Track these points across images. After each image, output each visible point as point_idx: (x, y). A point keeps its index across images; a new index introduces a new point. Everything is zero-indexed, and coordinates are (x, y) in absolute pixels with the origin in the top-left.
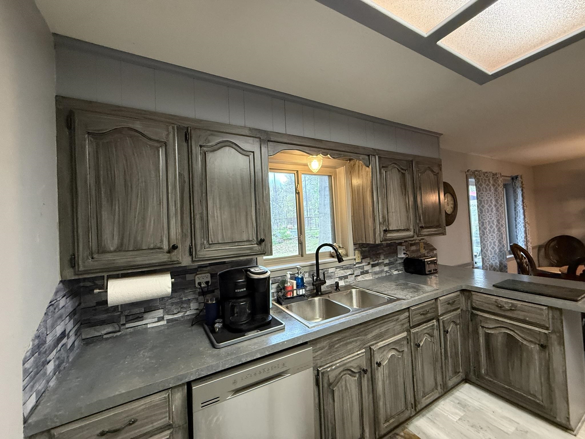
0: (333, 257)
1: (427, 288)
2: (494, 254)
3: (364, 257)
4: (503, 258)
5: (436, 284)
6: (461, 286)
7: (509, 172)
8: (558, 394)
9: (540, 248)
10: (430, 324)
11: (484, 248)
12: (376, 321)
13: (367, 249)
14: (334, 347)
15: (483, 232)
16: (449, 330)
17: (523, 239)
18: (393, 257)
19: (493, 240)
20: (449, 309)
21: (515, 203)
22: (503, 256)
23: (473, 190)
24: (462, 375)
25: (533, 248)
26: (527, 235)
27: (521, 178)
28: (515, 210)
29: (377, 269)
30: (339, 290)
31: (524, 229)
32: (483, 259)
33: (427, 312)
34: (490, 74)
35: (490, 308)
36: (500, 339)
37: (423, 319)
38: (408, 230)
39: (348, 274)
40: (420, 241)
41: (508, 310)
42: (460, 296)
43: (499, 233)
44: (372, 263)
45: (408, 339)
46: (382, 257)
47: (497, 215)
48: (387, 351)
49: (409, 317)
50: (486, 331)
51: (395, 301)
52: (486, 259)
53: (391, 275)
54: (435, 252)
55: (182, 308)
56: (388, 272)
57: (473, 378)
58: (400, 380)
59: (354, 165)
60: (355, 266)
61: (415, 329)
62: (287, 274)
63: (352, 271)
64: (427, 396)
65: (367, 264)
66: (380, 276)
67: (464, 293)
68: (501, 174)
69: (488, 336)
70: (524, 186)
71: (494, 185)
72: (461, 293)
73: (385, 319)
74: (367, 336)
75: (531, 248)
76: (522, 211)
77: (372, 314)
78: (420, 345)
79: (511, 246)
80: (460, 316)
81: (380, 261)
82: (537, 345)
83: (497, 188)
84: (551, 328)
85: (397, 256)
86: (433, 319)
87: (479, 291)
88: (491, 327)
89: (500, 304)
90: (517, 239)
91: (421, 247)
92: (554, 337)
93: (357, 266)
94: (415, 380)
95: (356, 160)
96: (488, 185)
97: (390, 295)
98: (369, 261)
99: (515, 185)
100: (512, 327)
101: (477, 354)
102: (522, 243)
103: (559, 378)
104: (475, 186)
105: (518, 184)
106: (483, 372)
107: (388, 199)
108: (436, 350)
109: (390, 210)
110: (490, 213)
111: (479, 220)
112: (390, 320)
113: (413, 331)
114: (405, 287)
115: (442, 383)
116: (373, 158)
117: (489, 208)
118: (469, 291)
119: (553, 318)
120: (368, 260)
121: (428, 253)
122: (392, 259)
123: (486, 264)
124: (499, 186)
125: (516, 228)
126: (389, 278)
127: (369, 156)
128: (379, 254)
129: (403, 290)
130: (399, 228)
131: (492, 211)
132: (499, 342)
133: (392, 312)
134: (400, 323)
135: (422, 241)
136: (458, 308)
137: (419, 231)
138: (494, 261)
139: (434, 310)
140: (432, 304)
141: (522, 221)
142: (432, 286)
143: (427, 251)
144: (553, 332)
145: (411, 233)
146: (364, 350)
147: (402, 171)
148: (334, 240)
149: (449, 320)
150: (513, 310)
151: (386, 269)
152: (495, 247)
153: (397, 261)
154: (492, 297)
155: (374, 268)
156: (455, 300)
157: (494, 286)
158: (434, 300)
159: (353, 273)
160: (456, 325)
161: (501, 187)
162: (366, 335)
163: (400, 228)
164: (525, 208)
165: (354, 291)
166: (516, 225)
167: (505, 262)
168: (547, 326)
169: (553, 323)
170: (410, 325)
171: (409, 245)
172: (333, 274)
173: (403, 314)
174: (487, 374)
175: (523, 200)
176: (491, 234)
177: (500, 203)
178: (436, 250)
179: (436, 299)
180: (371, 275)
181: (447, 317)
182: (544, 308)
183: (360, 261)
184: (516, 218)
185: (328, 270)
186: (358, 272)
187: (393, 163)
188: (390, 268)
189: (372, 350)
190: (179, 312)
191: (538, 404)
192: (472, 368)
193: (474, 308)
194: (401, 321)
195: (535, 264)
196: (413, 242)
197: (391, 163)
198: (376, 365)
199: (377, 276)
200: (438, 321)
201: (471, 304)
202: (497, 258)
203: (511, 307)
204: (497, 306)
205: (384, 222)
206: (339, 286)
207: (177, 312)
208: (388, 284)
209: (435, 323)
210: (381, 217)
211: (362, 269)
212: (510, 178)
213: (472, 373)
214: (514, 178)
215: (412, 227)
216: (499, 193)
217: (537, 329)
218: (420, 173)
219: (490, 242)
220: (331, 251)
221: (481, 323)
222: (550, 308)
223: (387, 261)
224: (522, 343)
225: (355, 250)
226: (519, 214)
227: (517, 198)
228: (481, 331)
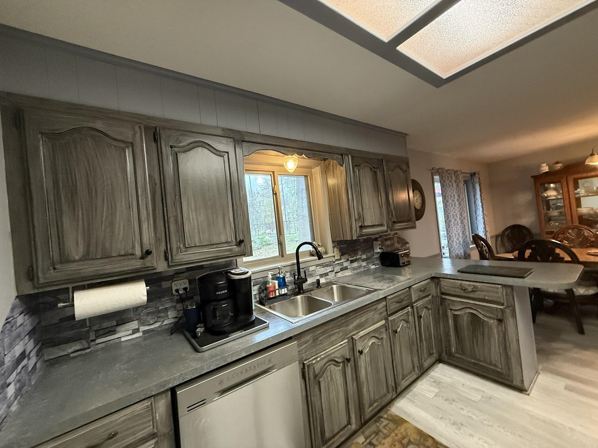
0: (313, 255)
1: (401, 278)
2: (459, 244)
3: (342, 254)
4: (467, 248)
5: (410, 274)
6: (431, 274)
7: (468, 169)
8: (513, 361)
9: (497, 237)
10: (405, 311)
11: (450, 239)
12: (356, 312)
13: (345, 246)
14: (318, 340)
15: (448, 224)
16: (422, 315)
17: (483, 230)
18: (369, 252)
19: (457, 231)
20: (422, 296)
21: (475, 197)
22: (467, 246)
23: (438, 186)
24: (435, 356)
25: (491, 238)
26: (486, 225)
27: (479, 175)
28: (475, 204)
29: (355, 264)
30: (321, 287)
31: (483, 220)
32: (450, 249)
33: (403, 300)
34: (445, 78)
35: (455, 292)
36: (465, 319)
37: (399, 307)
38: (381, 225)
39: (328, 271)
40: (394, 235)
41: (471, 292)
42: (431, 284)
43: (463, 225)
44: (350, 259)
45: (385, 327)
46: (360, 253)
47: (460, 209)
48: (367, 339)
49: (386, 306)
50: (454, 313)
51: (373, 292)
52: (452, 249)
53: (369, 269)
54: (408, 245)
55: (158, 317)
56: (366, 267)
57: (445, 356)
58: (381, 366)
59: (328, 165)
60: (334, 264)
61: (392, 316)
62: (268, 274)
63: (332, 268)
64: (406, 379)
65: (346, 260)
66: (358, 271)
67: (433, 281)
68: (461, 171)
69: (455, 317)
70: (481, 181)
71: (456, 182)
72: (431, 280)
73: (364, 309)
74: (349, 327)
75: (490, 237)
76: (480, 204)
77: (351, 306)
78: (397, 331)
79: (472, 236)
80: (431, 302)
81: (358, 257)
82: (496, 320)
83: (458, 184)
84: (505, 304)
85: (374, 252)
86: (407, 306)
87: (447, 277)
88: (457, 308)
89: (464, 287)
90: (478, 229)
91: (395, 243)
92: (508, 311)
93: (336, 262)
94: (394, 364)
95: (331, 160)
96: (451, 182)
97: (368, 287)
98: (348, 258)
99: (474, 181)
100: (474, 307)
101: (448, 335)
102: (482, 233)
103: (514, 346)
104: (440, 183)
105: (476, 180)
106: (453, 351)
107: (362, 196)
108: (411, 335)
109: (364, 207)
110: (454, 207)
111: (445, 214)
112: (369, 310)
113: (390, 318)
114: (382, 279)
115: (418, 365)
116: (346, 157)
117: (452, 202)
118: (438, 278)
119: (506, 295)
120: (346, 256)
121: (401, 246)
122: (369, 254)
123: (453, 254)
124: (460, 182)
125: (477, 220)
126: (367, 272)
127: (342, 155)
128: (357, 250)
129: (380, 281)
130: (373, 224)
131: (455, 205)
132: (465, 321)
133: (371, 302)
134: (379, 312)
135: (395, 236)
136: (429, 295)
137: (392, 226)
138: (460, 251)
139: (409, 297)
140: (407, 292)
141: (481, 213)
142: (406, 276)
143: (400, 245)
144: (508, 307)
145: (385, 228)
146: (346, 341)
147: (374, 169)
148: (313, 239)
149: (422, 306)
150: (475, 291)
151: (364, 264)
152: (459, 238)
153: (373, 256)
154: (457, 281)
155: (352, 264)
156: (426, 287)
157: (458, 271)
158: (408, 288)
159: (333, 270)
160: (429, 310)
161: (462, 183)
162: (347, 326)
163: (375, 224)
164: (483, 201)
165: (334, 287)
166: (476, 217)
167: (468, 251)
168: (502, 302)
169: (507, 299)
170: (387, 314)
171: (384, 240)
172: (314, 272)
173: (380, 303)
174: (457, 352)
175: (481, 195)
176: (455, 227)
177: (461, 197)
178: (408, 243)
179: (410, 287)
180: (350, 271)
181: (420, 303)
182: (499, 286)
183: (339, 258)
184: (476, 211)
185: (309, 269)
186: (337, 268)
187: (365, 162)
188: (368, 264)
189: (354, 340)
190: (155, 322)
191: (499, 373)
192: (444, 348)
193: (443, 294)
194: (379, 310)
195: (493, 252)
196: (388, 237)
197: (363, 162)
198: (358, 354)
199: (356, 272)
200: (412, 307)
201: (440, 290)
202: (462, 248)
203: (473, 288)
204: (462, 289)
205: (359, 219)
206: (320, 284)
207: (153, 322)
208: (366, 278)
209: (410, 310)
210: (356, 213)
211: (341, 265)
212: (469, 175)
213: (444, 353)
214: (473, 175)
215: (385, 223)
216: (460, 188)
217: (494, 306)
218: (390, 171)
219: (455, 234)
220: (310, 250)
221: (449, 306)
222: (504, 286)
223: (364, 257)
224: (483, 320)
225: (334, 247)
226: (478, 207)
227: (476, 193)
228: (449, 313)
